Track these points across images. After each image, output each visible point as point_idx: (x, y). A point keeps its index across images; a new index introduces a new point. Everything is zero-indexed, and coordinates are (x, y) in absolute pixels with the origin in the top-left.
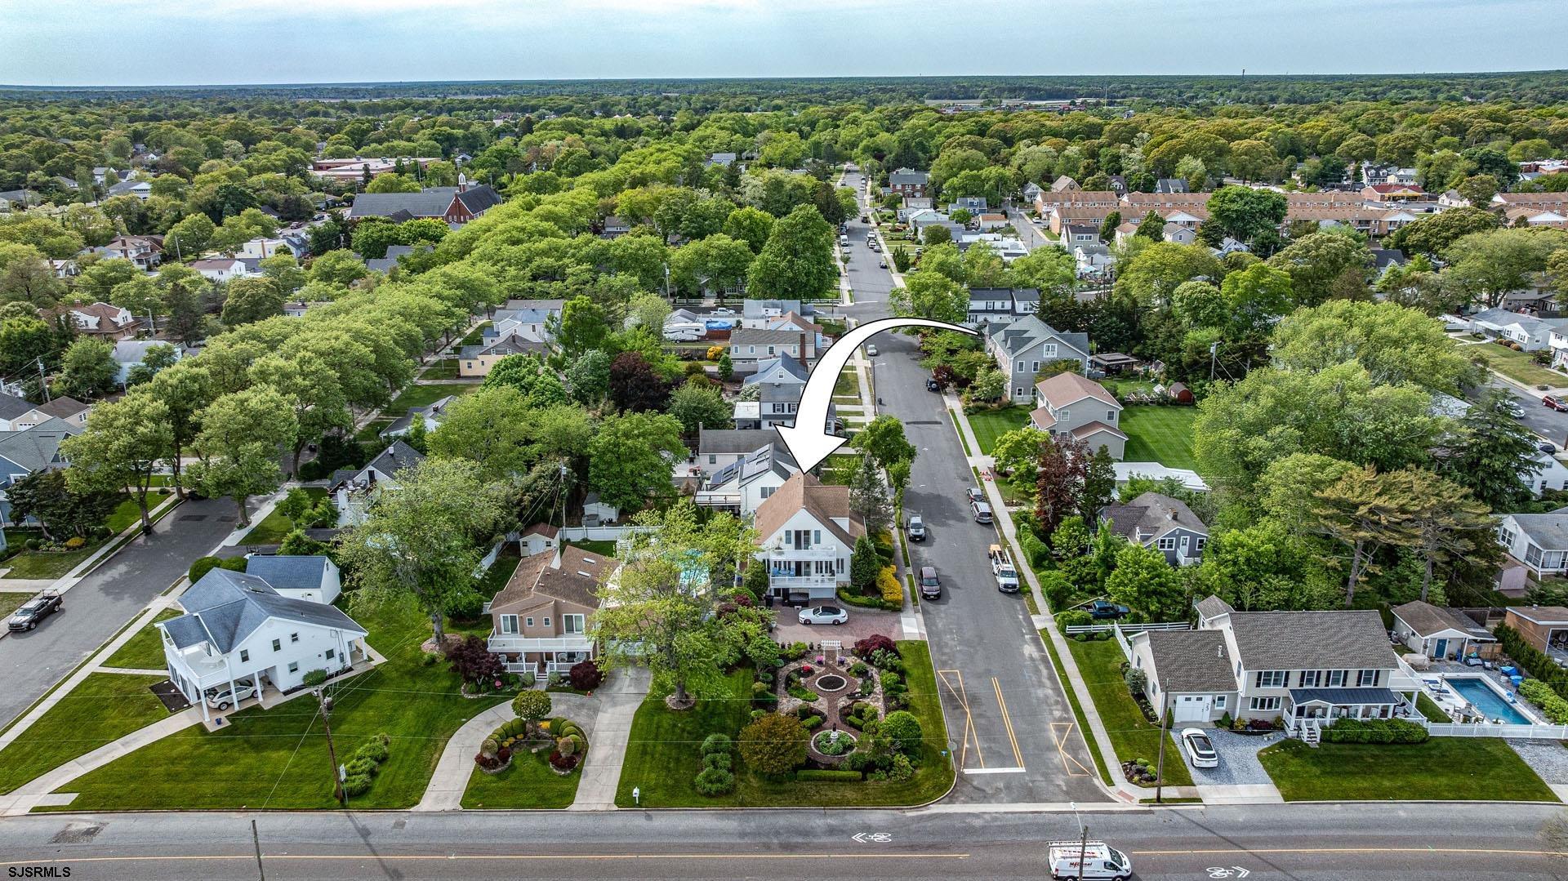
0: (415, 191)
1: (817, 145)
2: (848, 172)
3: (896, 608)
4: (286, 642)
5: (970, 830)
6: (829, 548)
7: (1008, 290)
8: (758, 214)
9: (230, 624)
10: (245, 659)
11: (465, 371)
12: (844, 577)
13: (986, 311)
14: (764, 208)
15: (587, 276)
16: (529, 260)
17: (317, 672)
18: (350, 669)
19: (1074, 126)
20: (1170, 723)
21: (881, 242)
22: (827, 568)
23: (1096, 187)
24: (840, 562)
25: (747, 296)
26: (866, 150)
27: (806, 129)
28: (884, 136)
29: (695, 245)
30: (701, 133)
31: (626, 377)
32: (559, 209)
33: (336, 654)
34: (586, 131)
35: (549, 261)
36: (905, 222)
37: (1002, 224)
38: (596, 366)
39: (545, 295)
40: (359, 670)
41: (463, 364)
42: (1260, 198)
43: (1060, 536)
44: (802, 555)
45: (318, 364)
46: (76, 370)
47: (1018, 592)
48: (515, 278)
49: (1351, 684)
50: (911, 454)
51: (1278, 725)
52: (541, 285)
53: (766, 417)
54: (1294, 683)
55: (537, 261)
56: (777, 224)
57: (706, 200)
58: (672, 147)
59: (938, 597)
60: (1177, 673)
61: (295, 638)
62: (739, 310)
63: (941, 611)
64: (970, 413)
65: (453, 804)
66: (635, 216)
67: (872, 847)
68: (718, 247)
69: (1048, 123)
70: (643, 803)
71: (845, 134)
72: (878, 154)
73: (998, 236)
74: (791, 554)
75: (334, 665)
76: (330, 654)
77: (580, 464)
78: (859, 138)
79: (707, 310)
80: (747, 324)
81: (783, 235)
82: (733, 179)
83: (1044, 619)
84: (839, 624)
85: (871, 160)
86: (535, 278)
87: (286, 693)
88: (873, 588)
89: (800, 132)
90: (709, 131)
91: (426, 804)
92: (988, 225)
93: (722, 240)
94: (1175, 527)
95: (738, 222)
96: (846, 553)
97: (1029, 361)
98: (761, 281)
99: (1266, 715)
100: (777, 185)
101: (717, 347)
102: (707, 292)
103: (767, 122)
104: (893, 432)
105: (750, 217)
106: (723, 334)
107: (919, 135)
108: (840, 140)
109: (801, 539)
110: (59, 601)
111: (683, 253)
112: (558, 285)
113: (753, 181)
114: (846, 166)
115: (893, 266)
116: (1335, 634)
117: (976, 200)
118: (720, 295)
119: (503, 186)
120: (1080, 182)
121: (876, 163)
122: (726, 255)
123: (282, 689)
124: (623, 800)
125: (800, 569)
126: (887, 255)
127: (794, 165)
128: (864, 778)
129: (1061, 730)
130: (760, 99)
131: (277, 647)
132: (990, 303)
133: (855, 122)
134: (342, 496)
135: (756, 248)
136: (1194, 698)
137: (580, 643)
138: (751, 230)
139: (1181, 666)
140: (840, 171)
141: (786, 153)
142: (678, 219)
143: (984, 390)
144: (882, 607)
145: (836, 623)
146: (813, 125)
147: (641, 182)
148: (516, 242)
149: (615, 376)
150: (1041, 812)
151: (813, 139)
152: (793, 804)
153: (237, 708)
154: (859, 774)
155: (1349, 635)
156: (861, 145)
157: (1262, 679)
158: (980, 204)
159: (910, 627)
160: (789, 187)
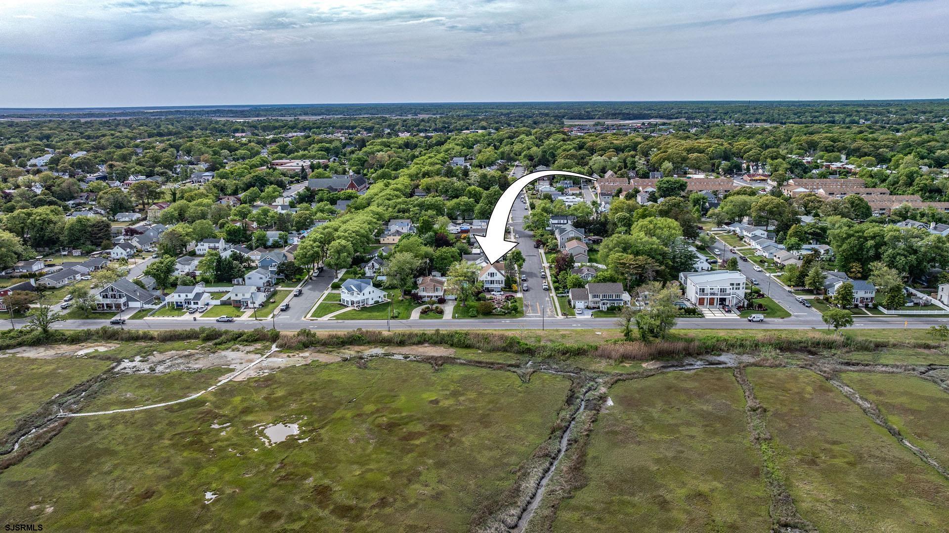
0: (330, 178)
1: (503, 153)
2: (517, 166)
3: (516, 292)
6: (499, 277)
7: (565, 217)
8: (478, 189)
9: (359, 287)
10: (364, 295)
11: (382, 242)
12: (503, 285)
13: (558, 224)
14: (479, 186)
15: (417, 211)
16: (396, 206)
17: (377, 301)
18: (383, 302)
19: (628, 144)
20: (574, 307)
21: (527, 199)
22: (498, 282)
23: (622, 176)
24: (502, 281)
25: (474, 219)
26: (525, 156)
27: (498, 144)
28: (535, 149)
29: (455, 200)
30: (447, 147)
31: (440, 240)
32: (399, 186)
34: (392, 146)
35: (402, 206)
36: (538, 191)
37: (578, 192)
38: (431, 236)
39: (402, 218)
41: (381, 239)
42: (675, 183)
43: (559, 277)
44: (492, 279)
45: (354, 234)
46: (258, 240)
47: (548, 289)
48: (391, 212)
49: (614, 298)
50: (524, 260)
51: (599, 308)
52: (401, 214)
54: (601, 298)
55: (399, 206)
56: (485, 193)
57: (458, 184)
58: (436, 155)
59: (527, 290)
61: (373, 292)
62: (471, 224)
63: (527, 294)
64: (546, 253)
65: (417, 318)
66: (428, 190)
68: (464, 202)
69: (615, 142)
70: (458, 318)
71: (517, 147)
72: (531, 158)
73: (574, 197)
74: (489, 278)
75: (380, 300)
76: (380, 297)
77: (431, 260)
78: (523, 150)
79: (460, 224)
80: (474, 227)
81: (487, 197)
82: (466, 173)
83: (553, 294)
85: (528, 162)
86: (399, 212)
87: (371, 305)
88: (510, 288)
89: (495, 146)
90: (451, 146)
91: (411, 318)
92: (571, 192)
93: (465, 199)
94: (587, 272)
95: (470, 192)
96: (503, 279)
97: (565, 237)
98: (479, 213)
99: (596, 306)
100: (484, 176)
101: (463, 235)
102: (459, 218)
103: (478, 139)
104: (519, 254)
105: (474, 190)
106: (467, 231)
107: (552, 148)
108: (514, 150)
109: (492, 275)
111: (451, 203)
112: (407, 214)
113: (475, 175)
114: (516, 163)
115: (530, 209)
117: (568, 182)
118: (464, 219)
119: (365, 175)
120: (616, 173)
121: (529, 163)
122: (466, 204)
123: (369, 304)
124: (454, 317)
125: (492, 282)
126: (528, 204)
127: (491, 164)
130: (474, 121)
131: (370, 294)
132: (559, 221)
133: (521, 142)
134: (367, 268)
135: (477, 202)
136: (580, 303)
137: (440, 293)
138: (475, 195)
139: (577, 295)
140: (513, 166)
141: (488, 158)
142: (447, 191)
143: (551, 246)
144: (512, 291)
145: (501, 294)
146: (501, 141)
147: (426, 174)
148: (389, 199)
149: (436, 240)
151: (501, 150)
156: (523, 154)
157: (594, 296)
158: (570, 183)
159: (519, 295)
160: (489, 177)
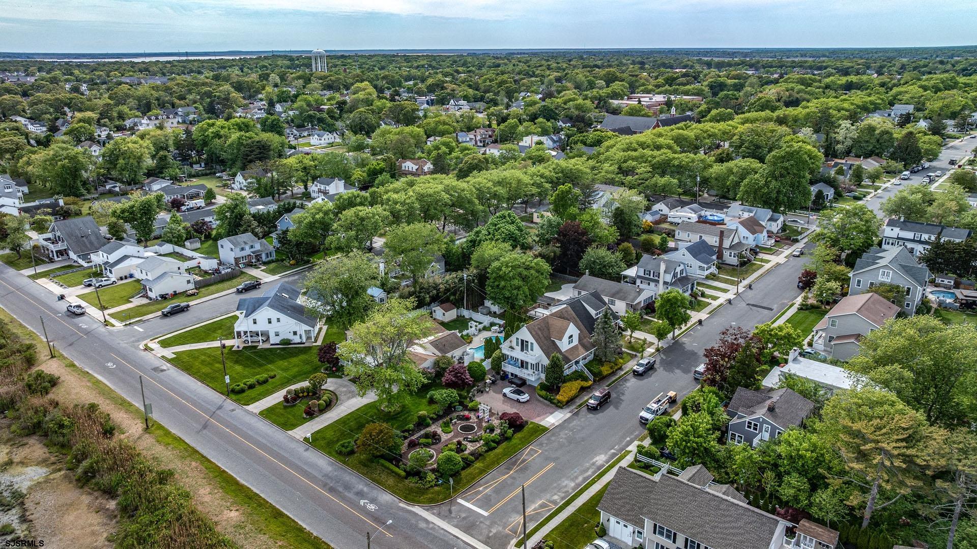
3: (557, 405)
4: (274, 321)
5: (414, 528)
6: (537, 355)
7: (940, 228)
9: (257, 305)
10: (255, 323)
12: (544, 377)
13: (913, 241)
17: (287, 339)
18: (304, 343)
20: (601, 533)
22: (536, 368)
31: (564, 235)
33: (298, 333)
38: (550, 225)
40: (307, 345)
44: (521, 355)
53: (639, 277)
59: (595, 409)
60: (616, 502)
61: (278, 320)
63: (585, 417)
64: (802, 307)
65: (257, 411)
67: (363, 510)
74: (516, 353)
75: (296, 339)
76: (295, 333)
84: (520, 402)
87: (272, 345)
88: (558, 390)
91: (250, 407)
94: (761, 415)
96: (545, 361)
109: (524, 345)
110: (260, 284)
116: (730, 522)
123: (271, 342)
124: (310, 437)
125: (523, 364)
128: (406, 478)
129: (543, 506)
131: (270, 322)
132: (918, 235)
136: (622, 523)
139: (622, 498)
144: (551, 401)
145: (518, 401)
150: (458, 538)
152: (363, 474)
153: (250, 344)
154: (403, 474)
155: (740, 528)
157: (658, 530)
159: (553, 418)
